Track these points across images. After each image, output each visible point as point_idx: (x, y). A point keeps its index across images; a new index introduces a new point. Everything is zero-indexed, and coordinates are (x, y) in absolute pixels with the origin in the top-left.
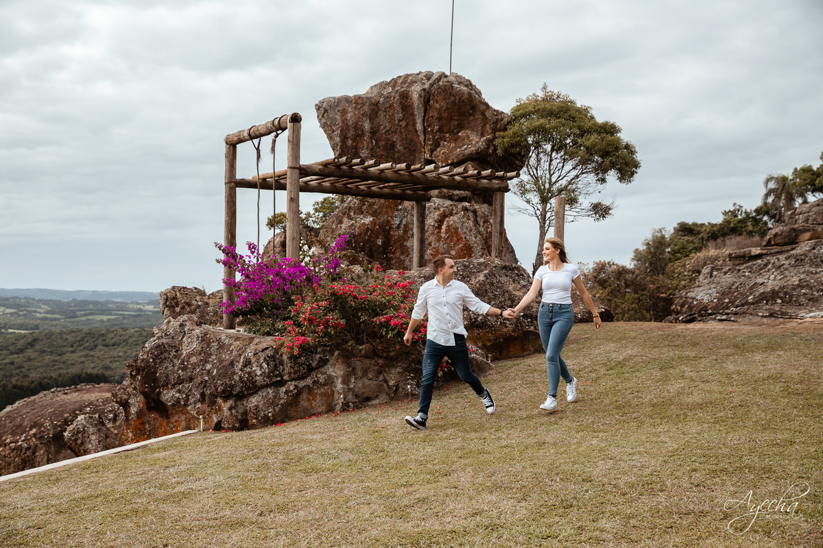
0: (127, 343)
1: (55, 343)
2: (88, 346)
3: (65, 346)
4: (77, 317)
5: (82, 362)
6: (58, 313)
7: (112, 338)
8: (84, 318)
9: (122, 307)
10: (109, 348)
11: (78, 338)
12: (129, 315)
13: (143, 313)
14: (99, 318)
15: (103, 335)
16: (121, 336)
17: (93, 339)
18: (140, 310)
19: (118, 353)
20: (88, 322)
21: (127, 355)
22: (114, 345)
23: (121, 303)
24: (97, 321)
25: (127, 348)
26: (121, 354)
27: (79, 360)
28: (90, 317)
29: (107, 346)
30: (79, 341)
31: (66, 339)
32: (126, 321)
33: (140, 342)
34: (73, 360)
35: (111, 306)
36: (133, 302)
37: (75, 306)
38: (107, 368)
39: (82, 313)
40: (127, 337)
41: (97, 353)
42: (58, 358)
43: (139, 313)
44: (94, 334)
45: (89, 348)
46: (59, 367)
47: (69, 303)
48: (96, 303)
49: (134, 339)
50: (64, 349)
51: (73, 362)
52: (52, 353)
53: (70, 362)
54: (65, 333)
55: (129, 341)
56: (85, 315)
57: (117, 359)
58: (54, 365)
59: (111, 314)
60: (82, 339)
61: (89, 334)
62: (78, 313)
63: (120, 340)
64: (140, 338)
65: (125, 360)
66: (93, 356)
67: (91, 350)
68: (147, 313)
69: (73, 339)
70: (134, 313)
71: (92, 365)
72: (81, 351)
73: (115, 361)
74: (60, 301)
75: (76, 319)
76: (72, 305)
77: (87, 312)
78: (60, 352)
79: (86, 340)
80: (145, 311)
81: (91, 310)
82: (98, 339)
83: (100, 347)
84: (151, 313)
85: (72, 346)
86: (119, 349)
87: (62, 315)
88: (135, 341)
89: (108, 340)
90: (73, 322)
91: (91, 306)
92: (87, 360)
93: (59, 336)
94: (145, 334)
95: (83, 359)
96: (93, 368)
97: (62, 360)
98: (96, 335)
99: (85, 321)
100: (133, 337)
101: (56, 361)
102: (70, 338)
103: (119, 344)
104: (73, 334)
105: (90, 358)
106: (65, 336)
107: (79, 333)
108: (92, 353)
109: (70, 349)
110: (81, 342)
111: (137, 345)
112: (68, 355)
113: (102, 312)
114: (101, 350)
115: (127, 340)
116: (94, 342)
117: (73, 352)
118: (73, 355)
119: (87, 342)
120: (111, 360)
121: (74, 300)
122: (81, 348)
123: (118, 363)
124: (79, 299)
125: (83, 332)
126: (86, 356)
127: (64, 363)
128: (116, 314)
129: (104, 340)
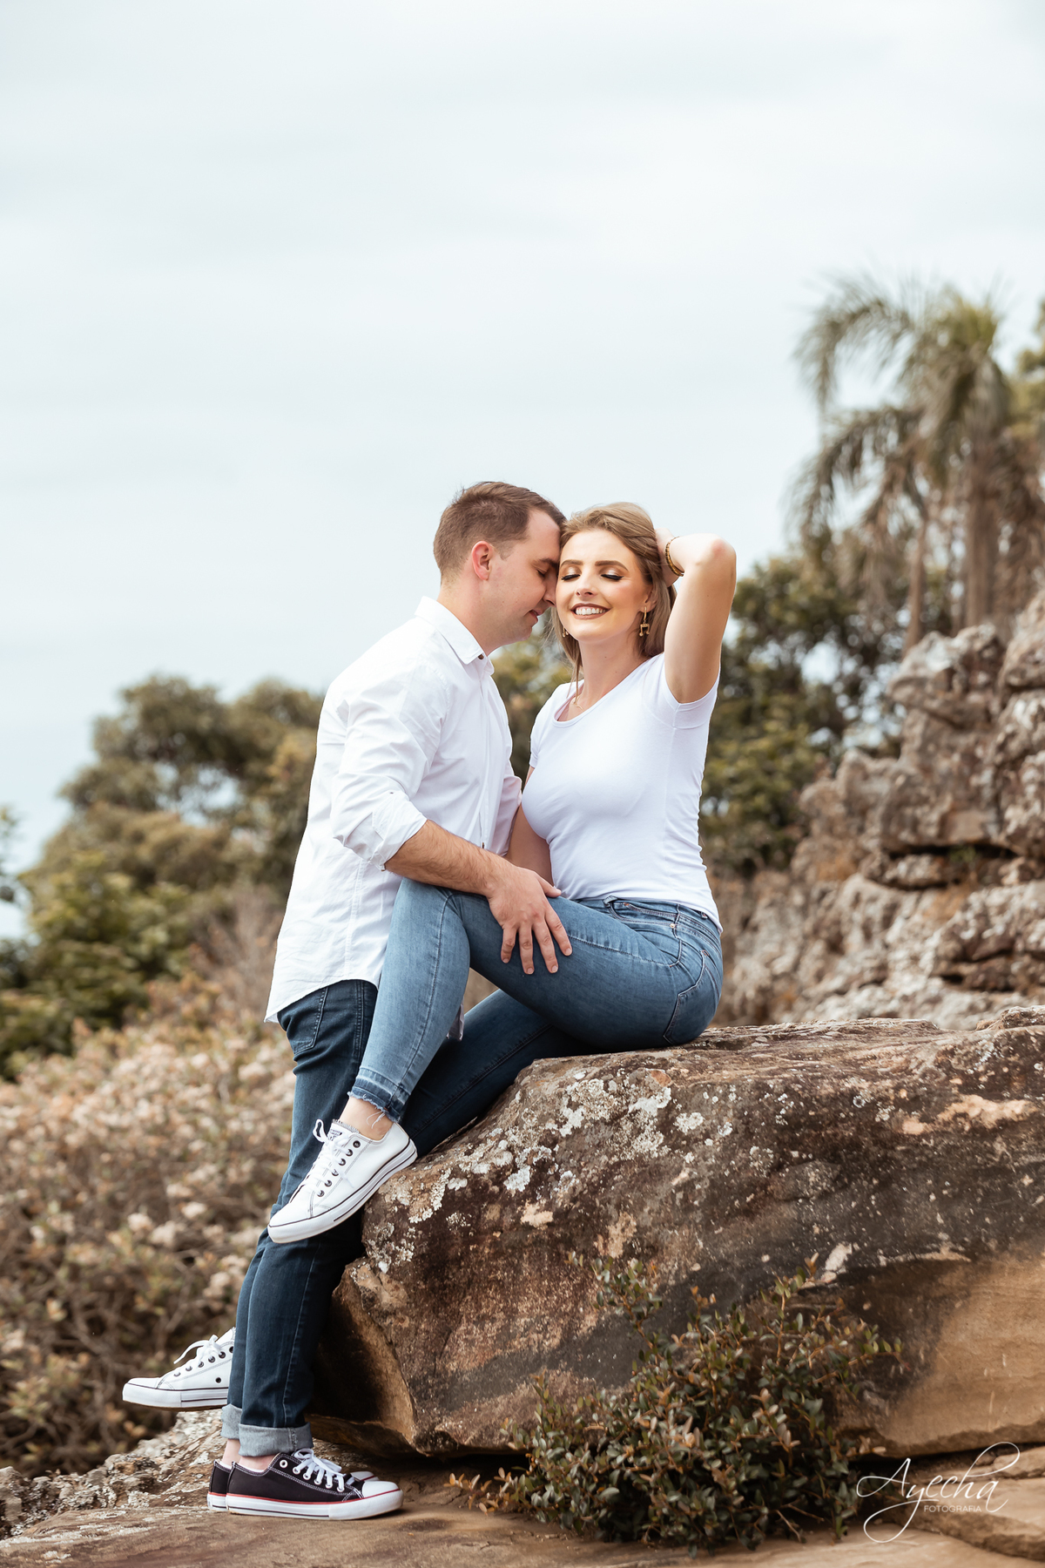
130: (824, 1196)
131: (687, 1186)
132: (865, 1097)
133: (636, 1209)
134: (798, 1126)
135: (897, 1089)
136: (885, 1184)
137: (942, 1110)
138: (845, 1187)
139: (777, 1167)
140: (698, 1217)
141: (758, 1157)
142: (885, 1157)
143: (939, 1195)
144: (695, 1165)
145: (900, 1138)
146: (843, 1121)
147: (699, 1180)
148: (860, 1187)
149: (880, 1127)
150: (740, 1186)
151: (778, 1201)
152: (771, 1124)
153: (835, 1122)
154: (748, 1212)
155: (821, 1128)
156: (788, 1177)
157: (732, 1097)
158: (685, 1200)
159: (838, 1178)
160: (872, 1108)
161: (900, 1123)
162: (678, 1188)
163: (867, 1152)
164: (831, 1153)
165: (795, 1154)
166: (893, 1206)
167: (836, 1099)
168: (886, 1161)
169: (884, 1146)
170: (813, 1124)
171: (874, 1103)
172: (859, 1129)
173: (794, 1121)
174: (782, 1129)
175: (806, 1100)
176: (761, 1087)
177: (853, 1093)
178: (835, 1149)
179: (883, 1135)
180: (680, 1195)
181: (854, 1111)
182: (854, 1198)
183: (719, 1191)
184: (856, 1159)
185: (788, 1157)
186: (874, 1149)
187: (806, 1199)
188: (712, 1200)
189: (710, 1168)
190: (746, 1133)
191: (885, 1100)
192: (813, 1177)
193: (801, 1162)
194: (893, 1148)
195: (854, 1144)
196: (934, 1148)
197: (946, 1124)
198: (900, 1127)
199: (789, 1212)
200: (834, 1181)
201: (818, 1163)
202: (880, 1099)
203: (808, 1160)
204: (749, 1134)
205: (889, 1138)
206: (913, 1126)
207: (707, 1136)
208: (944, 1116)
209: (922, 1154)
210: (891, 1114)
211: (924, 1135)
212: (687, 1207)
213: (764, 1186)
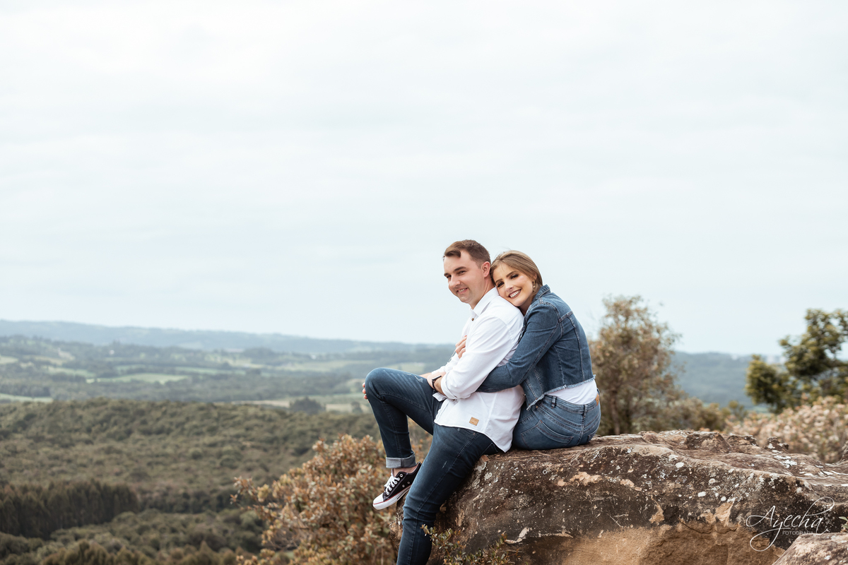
0: (183, 430)
1: (61, 424)
2: (116, 433)
3: (76, 430)
4: (114, 375)
5: (100, 463)
6: (85, 368)
7: (158, 419)
8: (126, 379)
9: (196, 358)
10: (150, 438)
11: (101, 417)
12: (205, 375)
13: (229, 372)
14: (151, 378)
15: (142, 413)
16: (173, 415)
17: (125, 420)
18: (226, 366)
19: (164, 447)
20: (134, 386)
21: (179, 451)
22: (159, 432)
23: (196, 352)
24: (147, 385)
25: (181, 438)
26: (169, 450)
27: (96, 458)
28: (138, 377)
29: (147, 433)
30: (101, 423)
31: (81, 417)
32: (198, 387)
33: (204, 429)
34: (86, 457)
35: (177, 357)
36: (216, 352)
37: (115, 356)
38: (139, 475)
39: (125, 368)
40: (182, 419)
41: (128, 446)
42: (60, 452)
43: (223, 372)
44: (126, 410)
45: (117, 436)
46: (60, 468)
47: (106, 349)
48: (152, 351)
49: (195, 423)
50: (75, 436)
51: (85, 461)
52: (53, 441)
53: (79, 461)
54: (79, 406)
55: (187, 426)
56: (130, 372)
57: (160, 459)
58: (52, 466)
59: (173, 373)
60: (107, 419)
61: (119, 409)
62: (119, 368)
63: (171, 423)
64: (206, 421)
65: (175, 461)
66: (119, 452)
67: (121, 439)
68: (237, 372)
69: (91, 418)
70: (213, 372)
71: (117, 469)
72: (103, 441)
73: (157, 463)
74: (90, 346)
75: (114, 380)
76: (112, 352)
77: (134, 367)
78: (67, 441)
79: (112, 420)
80: (236, 368)
81: (142, 363)
82: (133, 420)
83: (136, 435)
84: (243, 373)
85: (89, 431)
86: (169, 439)
87: (91, 371)
88: (196, 427)
89: (150, 423)
90: (107, 385)
91: (143, 356)
92: (110, 459)
93: (69, 412)
94: (215, 413)
95: (102, 457)
96: (118, 474)
97: (66, 457)
98: (131, 413)
99: (128, 384)
100: (193, 418)
101: (56, 458)
102: (87, 416)
103: (168, 432)
104: (93, 410)
105: (114, 455)
106: (79, 412)
107: (103, 408)
108: (119, 446)
109: (85, 436)
110: (105, 425)
111: (198, 434)
112: (79, 447)
113: (160, 368)
114: (136, 441)
115: (183, 424)
116: (126, 424)
117: (88, 442)
118: (89, 448)
119: (115, 423)
120: (150, 460)
121: (116, 345)
122: (104, 435)
123: (161, 467)
124: (124, 341)
125: (109, 406)
126: (109, 451)
127: (69, 461)
128: (182, 373)
129: (144, 422)
130: (525, 508)
131: (477, 501)
132: (548, 470)
133: (464, 509)
134: (519, 480)
135: (560, 468)
136: (548, 505)
137: (572, 477)
138: (534, 505)
139: (509, 496)
140: (478, 513)
141: (503, 491)
142: (550, 494)
143: (566, 511)
144: (482, 493)
145: (556, 487)
146: (537, 479)
147: (482, 499)
148: (539, 506)
149: (550, 482)
150: (494, 502)
151: (507, 509)
152: (510, 479)
153: (534, 479)
154: (496, 513)
155: (528, 482)
156: (511, 500)
157: (502, 467)
158: (476, 507)
159: (531, 501)
160: (549, 474)
161: (557, 481)
162: (475, 502)
163: (544, 492)
164: (530, 492)
165: (517, 491)
166: (549, 514)
167: (535, 471)
168: (550, 496)
169: (550, 490)
170: (525, 480)
171: (550, 473)
172: (542, 483)
173: (518, 479)
174: (513, 481)
175: (524, 471)
176: (512, 464)
177: (544, 468)
178: (532, 490)
179: (551, 486)
180: (474, 505)
181: (542, 476)
182: (535, 510)
183: (488, 503)
184: (539, 495)
185: (513, 492)
186: (546, 491)
187: (517, 509)
188: (484, 507)
189: (486, 495)
190: (501, 483)
191: (554, 472)
192: (521, 500)
193: (518, 494)
194: (553, 491)
195: (539, 489)
196: (567, 492)
197: (572, 483)
198: (557, 483)
199: (510, 514)
200: (529, 503)
201: (525, 495)
202: (553, 471)
203: (521, 494)
204: (502, 482)
205: (552, 487)
206: (561, 483)
207: (490, 482)
208: (572, 480)
209: (562, 494)
210: (555, 478)
211: (564, 487)
212: (476, 510)
213: (502, 503)
